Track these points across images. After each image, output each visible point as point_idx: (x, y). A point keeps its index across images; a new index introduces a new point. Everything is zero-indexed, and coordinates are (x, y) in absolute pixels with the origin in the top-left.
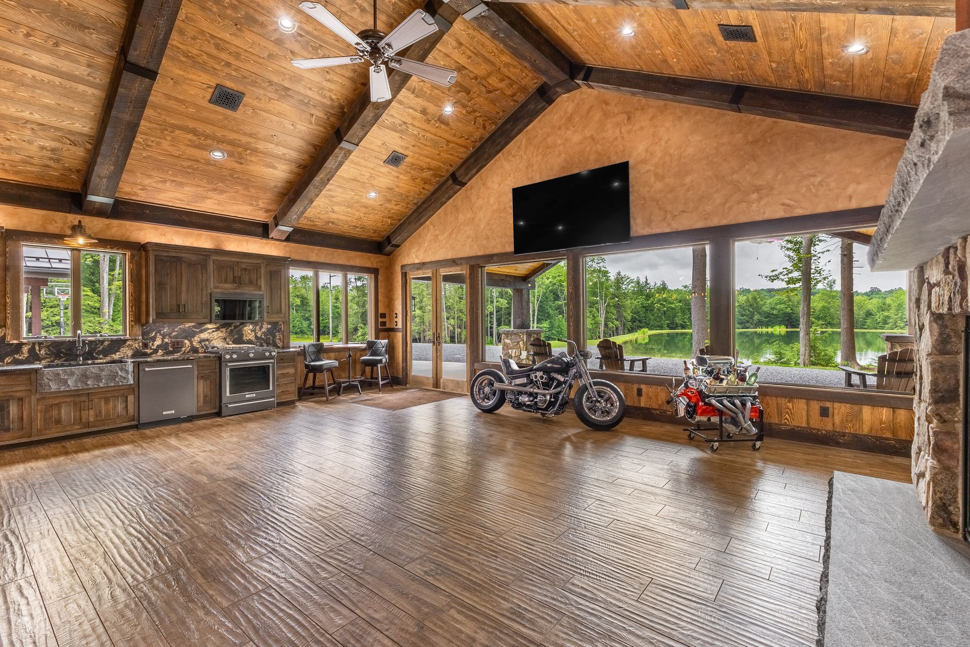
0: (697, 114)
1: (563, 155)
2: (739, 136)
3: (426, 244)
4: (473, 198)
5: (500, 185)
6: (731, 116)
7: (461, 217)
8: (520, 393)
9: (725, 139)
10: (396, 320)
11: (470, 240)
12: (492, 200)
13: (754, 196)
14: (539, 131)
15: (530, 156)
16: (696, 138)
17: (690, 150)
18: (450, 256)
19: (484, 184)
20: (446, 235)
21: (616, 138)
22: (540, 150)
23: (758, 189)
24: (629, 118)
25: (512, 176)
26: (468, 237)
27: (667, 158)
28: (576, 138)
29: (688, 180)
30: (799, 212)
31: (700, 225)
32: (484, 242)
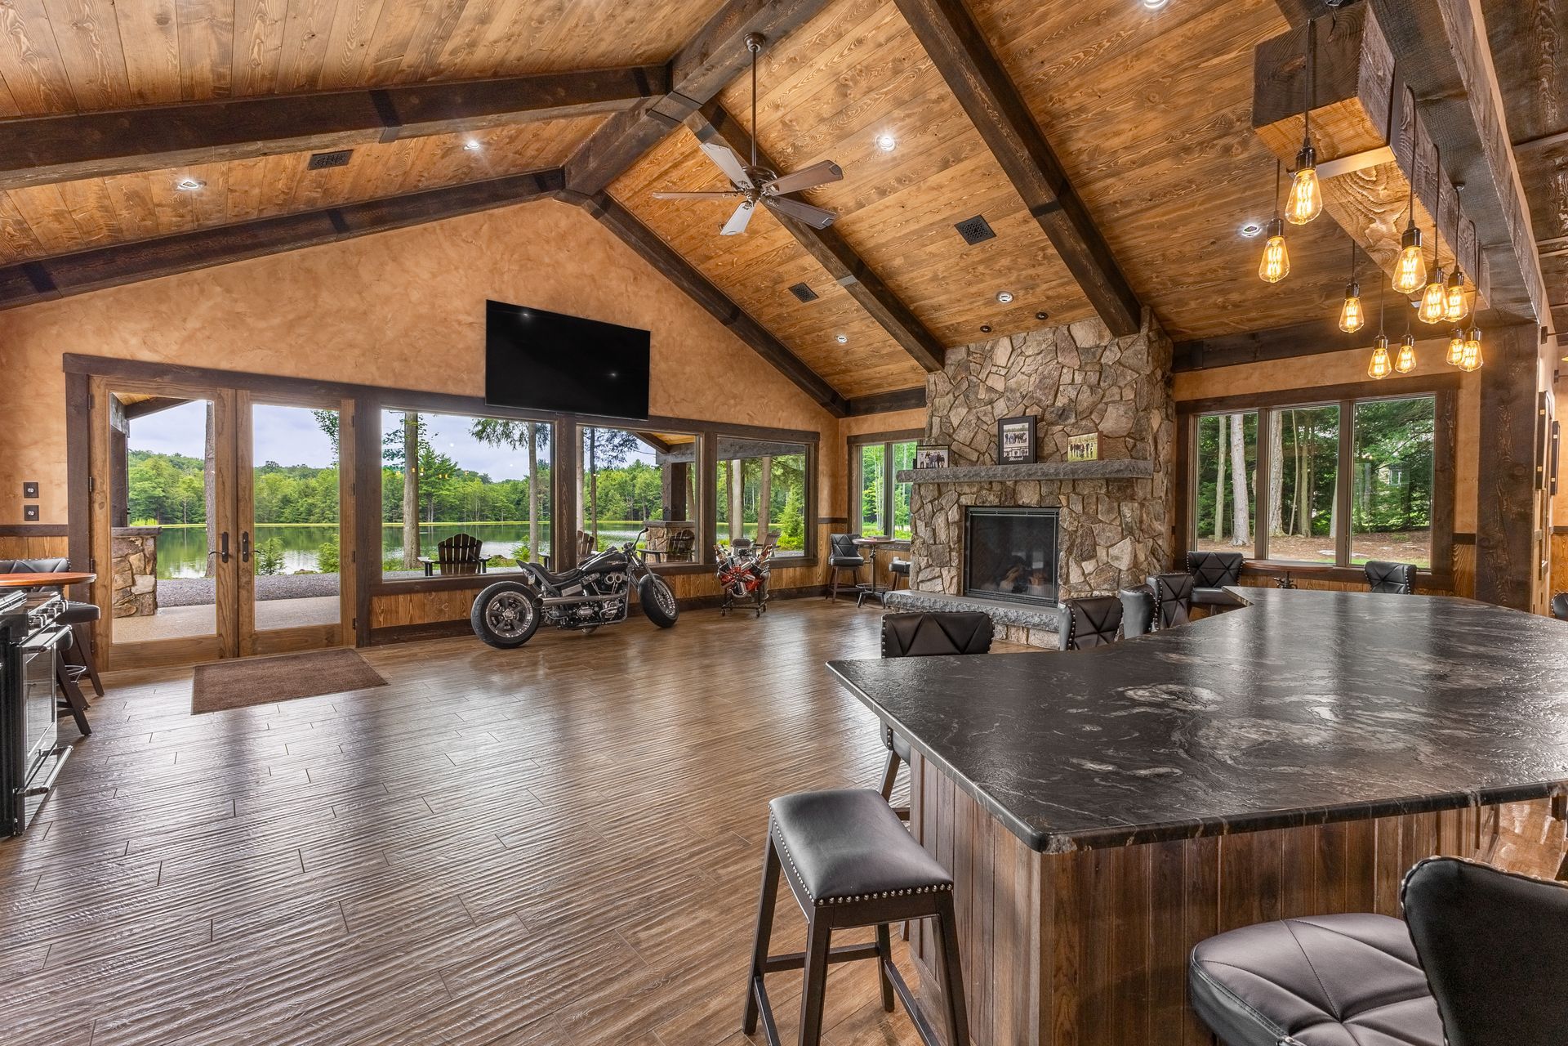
0: (695, 308)
1: (552, 281)
2: (723, 345)
3: (193, 324)
4: (366, 274)
5: (434, 276)
6: (718, 325)
7: (327, 300)
8: (577, 606)
9: (714, 344)
10: (31, 502)
11: (357, 352)
12: (415, 296)
13: (732, 402)
14: (514, 227)
15: (498, 257)
16: (694, 332)
17: (689, 342)
18: (288, 369)
19: (394, 260)
20: (276, 321)
21: (622, 294)
22: (516, 256)
23: (734, 397)
24: (635, 279)
25: (461, 271)
26: (351, 345)
27: (671, 340)
28: (571, 268)
29: (688, 369)
30: (756, 423)
31: (695, 417)
32: (397, 365)
